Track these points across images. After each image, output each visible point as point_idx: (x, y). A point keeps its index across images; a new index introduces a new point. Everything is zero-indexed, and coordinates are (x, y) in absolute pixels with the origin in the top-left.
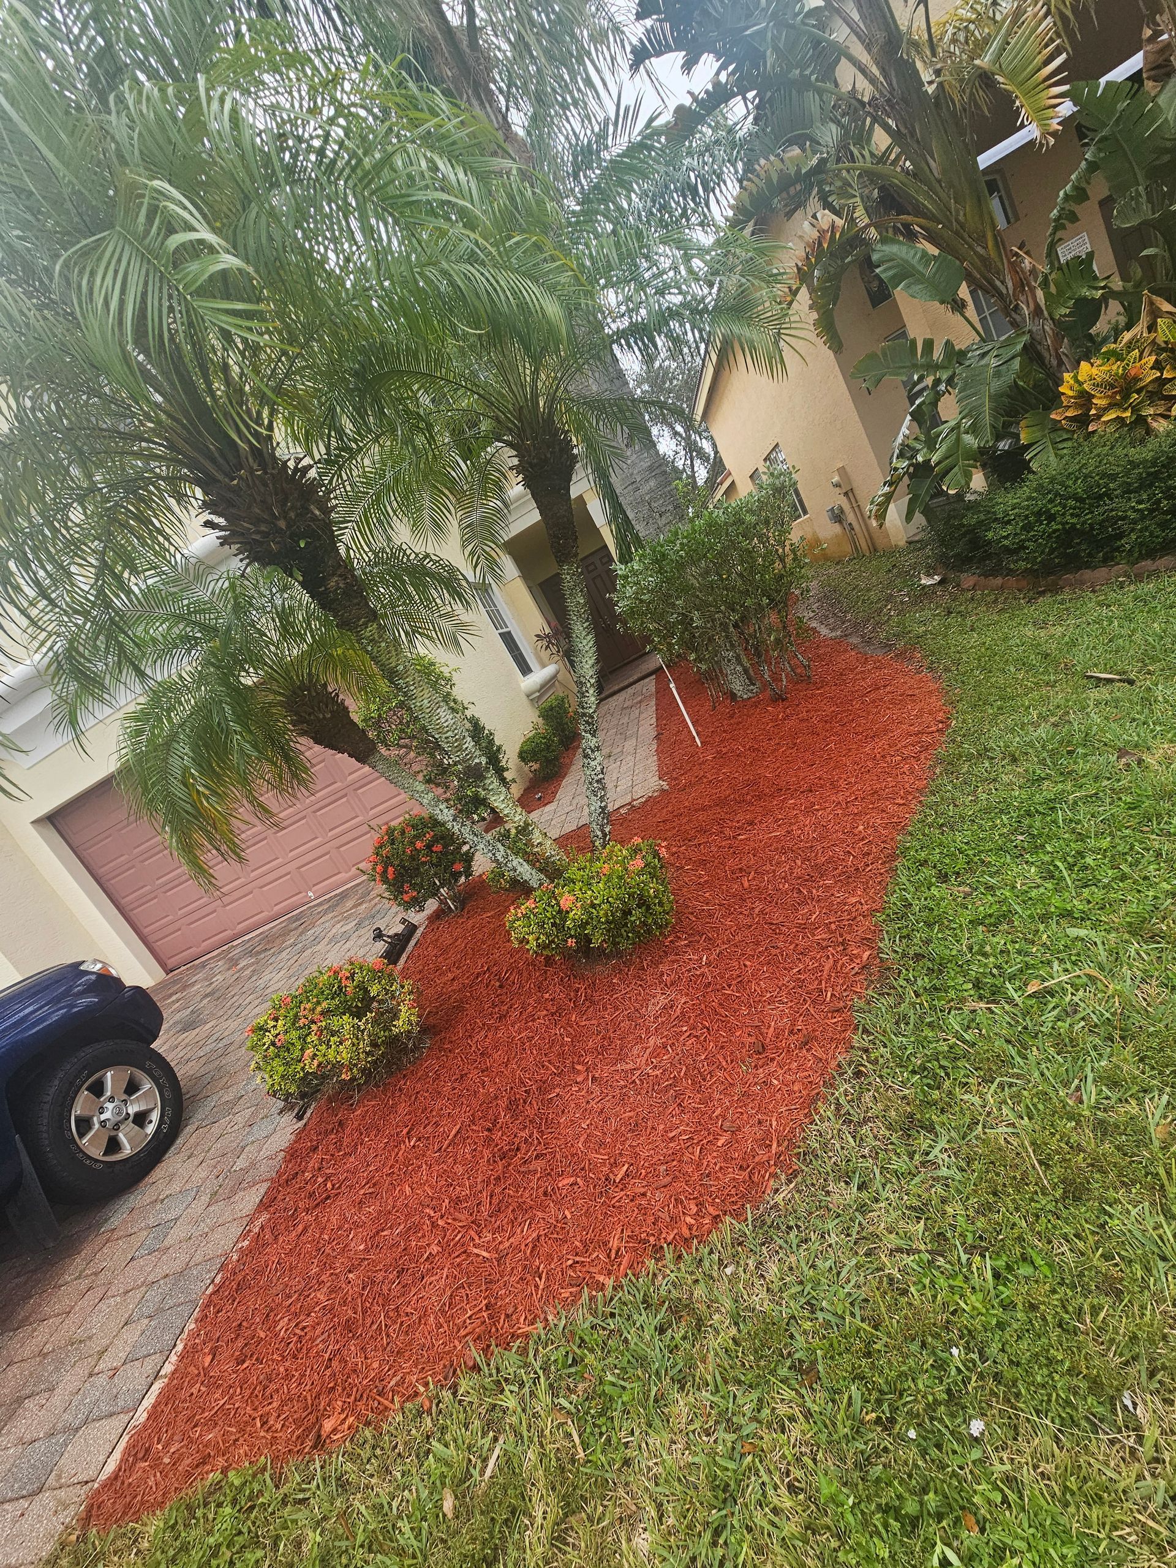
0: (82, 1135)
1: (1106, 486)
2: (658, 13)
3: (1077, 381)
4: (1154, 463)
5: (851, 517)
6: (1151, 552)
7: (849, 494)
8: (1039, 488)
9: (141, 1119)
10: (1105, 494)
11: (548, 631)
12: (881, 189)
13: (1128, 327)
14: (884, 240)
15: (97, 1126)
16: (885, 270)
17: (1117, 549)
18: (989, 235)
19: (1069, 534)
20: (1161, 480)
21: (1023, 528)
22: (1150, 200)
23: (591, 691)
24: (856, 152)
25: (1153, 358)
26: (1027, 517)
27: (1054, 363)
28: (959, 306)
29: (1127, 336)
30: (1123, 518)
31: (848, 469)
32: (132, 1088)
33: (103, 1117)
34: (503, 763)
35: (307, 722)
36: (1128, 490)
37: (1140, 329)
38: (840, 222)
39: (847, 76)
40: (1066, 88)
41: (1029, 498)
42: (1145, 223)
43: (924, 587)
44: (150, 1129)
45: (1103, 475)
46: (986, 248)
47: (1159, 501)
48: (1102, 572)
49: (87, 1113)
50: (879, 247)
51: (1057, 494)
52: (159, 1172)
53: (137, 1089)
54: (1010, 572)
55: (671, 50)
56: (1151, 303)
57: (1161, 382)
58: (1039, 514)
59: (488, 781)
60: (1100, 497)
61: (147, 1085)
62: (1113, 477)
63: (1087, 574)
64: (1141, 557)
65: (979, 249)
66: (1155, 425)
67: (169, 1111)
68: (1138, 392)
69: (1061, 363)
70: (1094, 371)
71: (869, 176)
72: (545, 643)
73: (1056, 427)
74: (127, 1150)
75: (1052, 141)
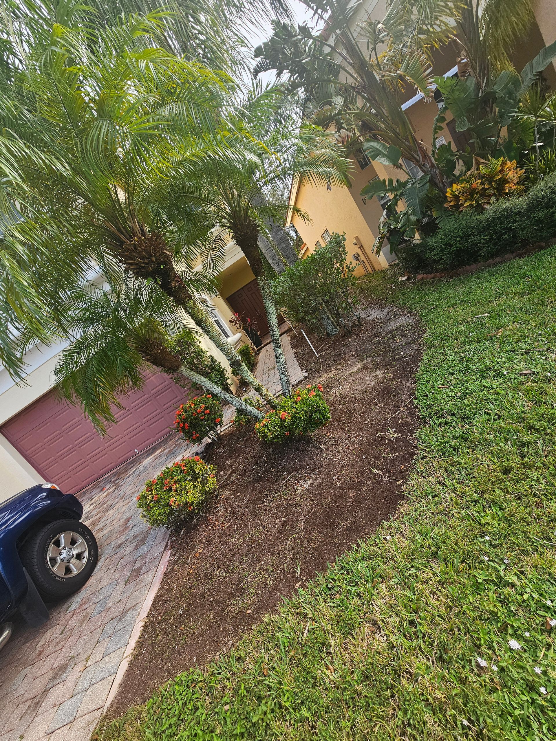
0: (53, 566)
1: (471, 231)
2: (263, 55)
3: (452, 191)
4: (488, 221)
5: (362, 258)
6: (492, 256)
7: (361, 247)
8: (445, 234)
9: (79, 556)
10: (471, 234)
11: (234, 318)
12: (363, 122)
13: (468, 170)
14: (367, 141)
15: (59, 561)
16: (370, 152)
17: (479, 256)
18: (410, 137)
19: (459, 252)
20: (491, 227)
21: (440, 251)
22: (469, 122)
23: (276, 329)
24: (351, 107)
25: (480, 180)
26: (441, 246)
27: (442, 185)
28: (399, 167)
29: (469, 173)
30: (480, 243)
31: (359, 237)
32: (73, 542)
33: (62, 557)
34: (226, 376)
35: (150, 355)
36: (480, 232)
37: (473, 170)
38: (350, 134)
39: (343, 78)
40: (433, 80)
41: (441, 239)
42: (468, 129)
43: (401, 282)
44: (85, 561)
45: (469, 227)
46: (409, 142)
47: (492, 235)
48: (474, 266)
49: (54, 556)
50: (365, 144)
51: (452, 236)
52: (92, 580)
53: (76, 543)
54: (437, 270)
55: (269, 69)
56: (476, 160)
57: (484, 189)
58: (446, 244)
59: (242, 367)
60: (469, 236)
61: (80, 540)
62: (473, 227)
63: (468, 268)
64: (489, 258)
65: (406, 143)
66: (485, 206)
67: (92, 552)
68: (477, 193)
69: (444, 186)
70: (459, 187)
71: (357, 116)
72: (233, 324)
73: (446, 210)
74: (75, 572)
75: (431, 99)
